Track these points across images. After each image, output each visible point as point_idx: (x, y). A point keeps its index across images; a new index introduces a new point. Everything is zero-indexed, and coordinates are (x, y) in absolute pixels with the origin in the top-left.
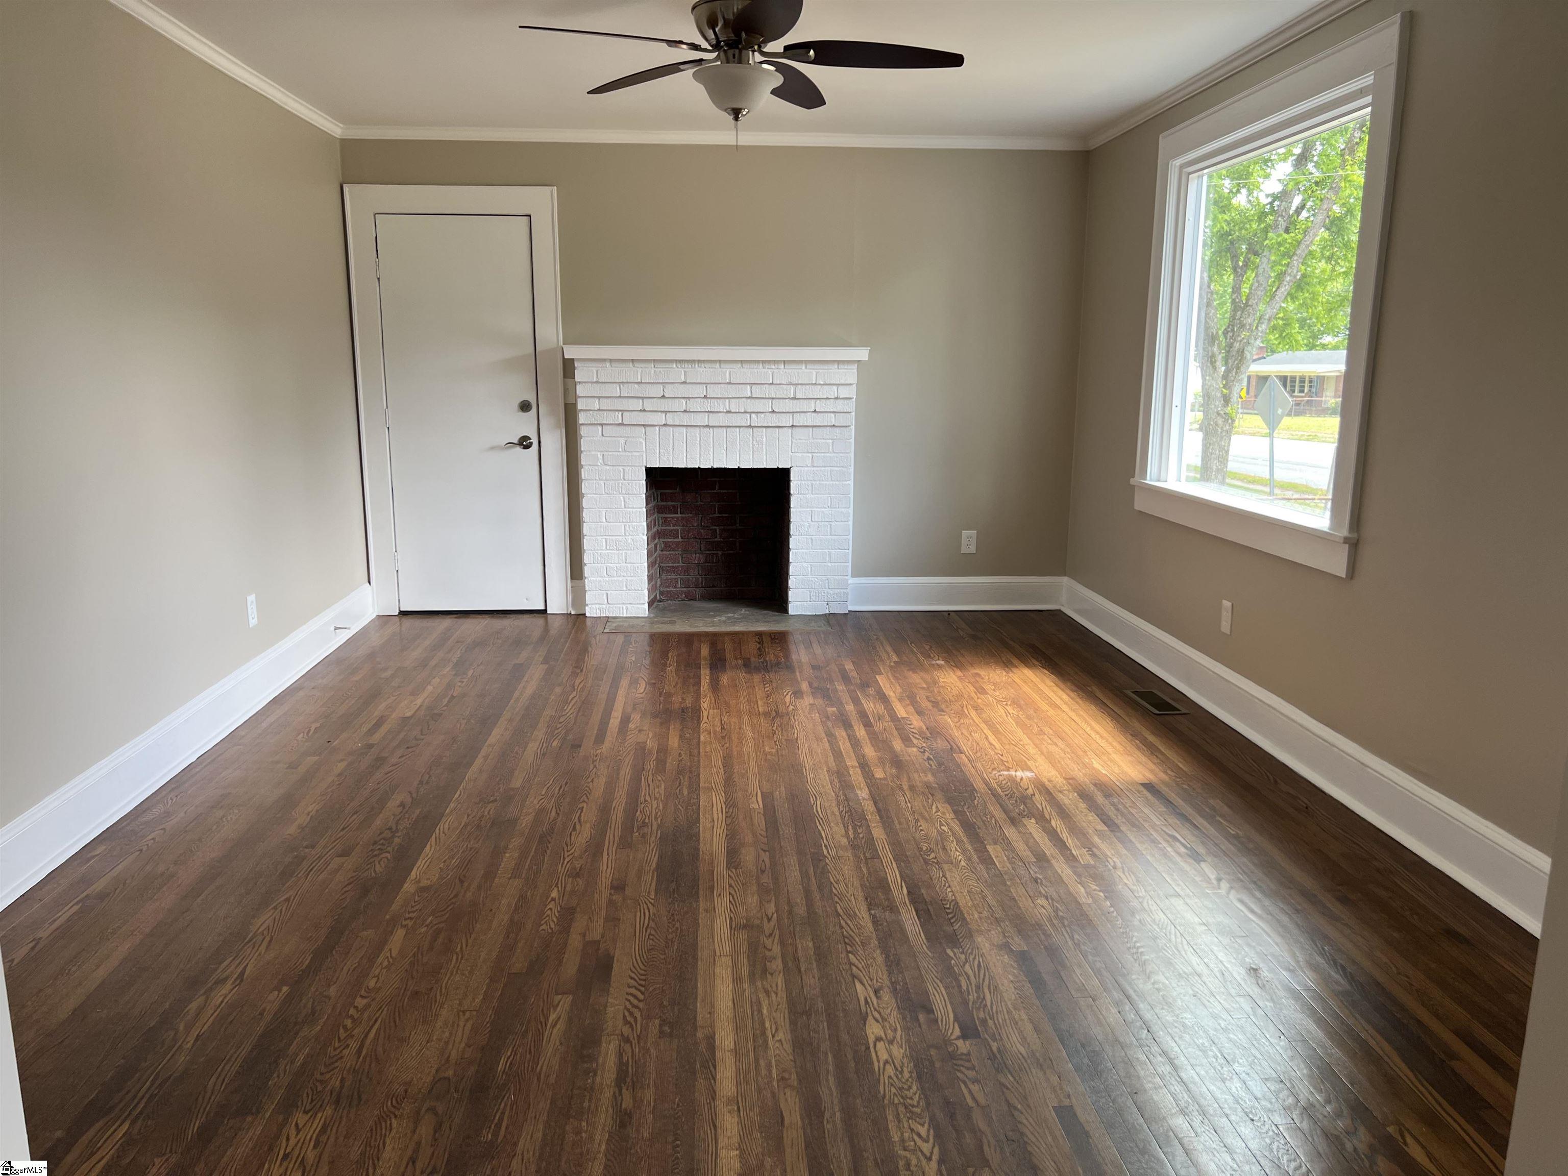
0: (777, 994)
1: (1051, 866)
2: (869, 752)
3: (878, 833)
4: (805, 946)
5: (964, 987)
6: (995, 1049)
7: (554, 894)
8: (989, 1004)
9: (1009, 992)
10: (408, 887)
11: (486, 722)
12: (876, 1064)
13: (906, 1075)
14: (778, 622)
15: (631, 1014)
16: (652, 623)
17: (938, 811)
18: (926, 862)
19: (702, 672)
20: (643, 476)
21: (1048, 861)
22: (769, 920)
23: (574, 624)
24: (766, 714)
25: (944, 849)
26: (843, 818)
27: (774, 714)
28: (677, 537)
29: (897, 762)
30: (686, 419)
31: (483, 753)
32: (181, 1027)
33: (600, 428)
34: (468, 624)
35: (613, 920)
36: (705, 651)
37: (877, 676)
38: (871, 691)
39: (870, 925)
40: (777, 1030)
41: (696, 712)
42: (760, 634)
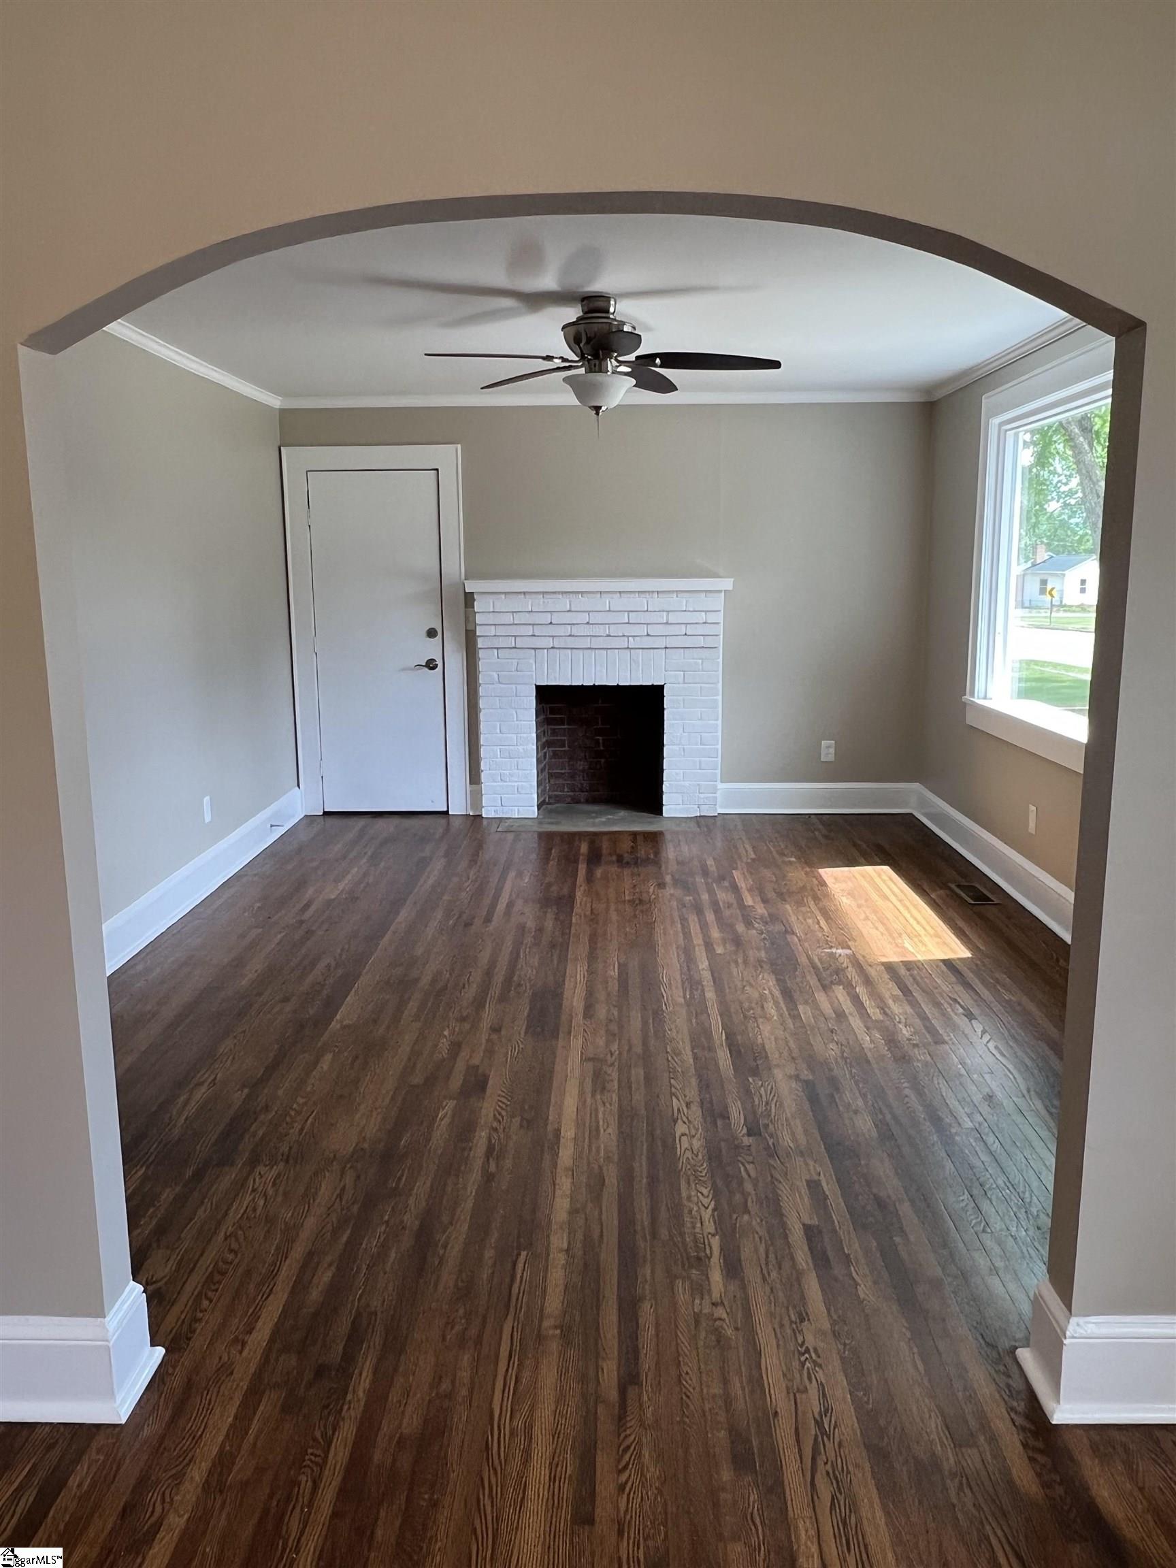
0: (611, 1104)
1: (848, 1020)
2: (715, 934)
3: (710, 995)
4: (638, 1073)
5: (757, 1103)
6: (770, 1143)
7: (446, 1033)
8: (773, 1114)
9: (790, 1106)
10: (335, 1025)
11: (396, 905)
12: (679, 1149)
13: (700, 1157)
14: (651, 823)
15: (500, 1114)
16: (540, 823)
17: (763, 979)
18: (745, 1017)
19: (580, 866)
20: (533, 692)
21: (845, 1016)
22: (612, 1054)
23: (472, 825)
24: (631, 902)
25: (763, 1007)
26: (683, 983)
27: (637, 902)
28: (564, 746)
29: (737, 942)
30: (571, 642)
31: (392, 928)
32: (174, 1113)
33: (495, 651)
34: (381, 823)
35: (490, 1052)
36: (584, 848)
37: (734, 871)
38: (726, 884)
39: (691, 1061)
40: (608, 1127)
41: (571, 898)
42: (634, 835)
